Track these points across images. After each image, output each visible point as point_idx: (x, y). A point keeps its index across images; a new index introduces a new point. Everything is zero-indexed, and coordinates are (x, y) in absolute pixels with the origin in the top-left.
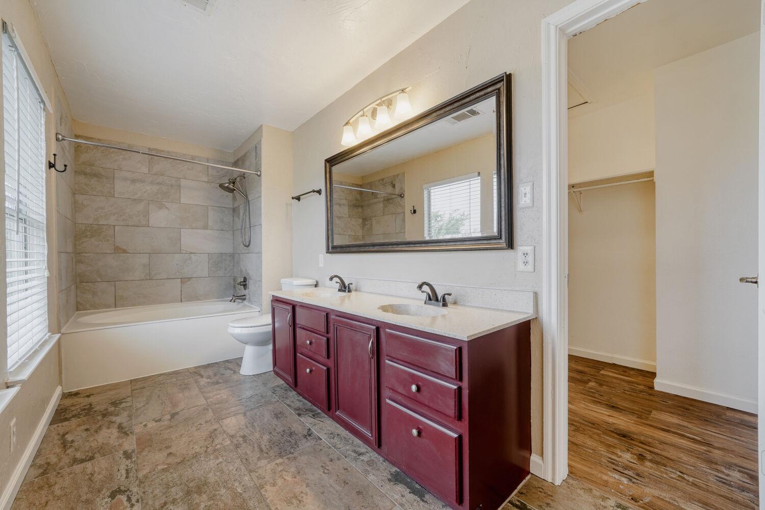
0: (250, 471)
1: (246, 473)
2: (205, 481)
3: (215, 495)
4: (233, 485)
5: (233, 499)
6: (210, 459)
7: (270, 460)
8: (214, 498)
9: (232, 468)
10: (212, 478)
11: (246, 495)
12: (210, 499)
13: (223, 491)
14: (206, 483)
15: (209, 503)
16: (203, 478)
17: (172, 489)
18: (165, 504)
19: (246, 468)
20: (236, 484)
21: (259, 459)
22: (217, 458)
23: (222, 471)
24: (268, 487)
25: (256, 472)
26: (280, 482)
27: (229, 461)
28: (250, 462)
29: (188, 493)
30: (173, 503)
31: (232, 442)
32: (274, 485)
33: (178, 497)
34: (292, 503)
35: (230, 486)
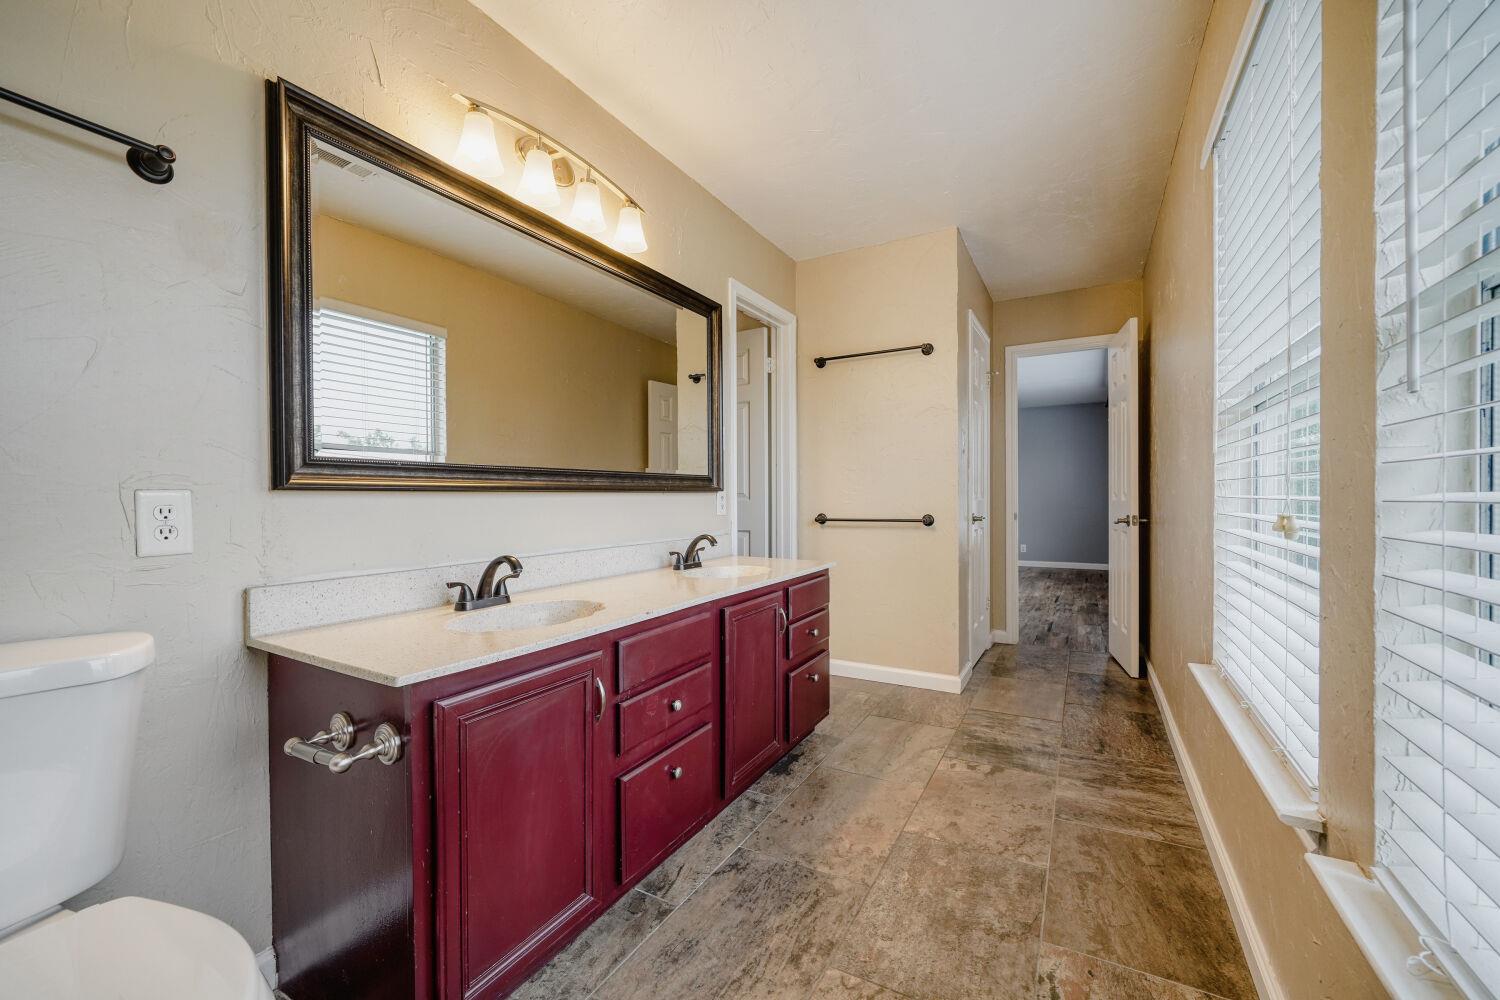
0: (868, 887)
1: (874, 889)
2: (931, 925)
3: (937, 894)
4: (905, 889)
5: (922, 872)
6: (891, 962)
7: (829, 881)
8: (939, 891)
9: (881, 913)
10: (918, 922)
11: (906, 865)
12: (945, 895)
13: (923, 891)
14: (933, 921)
15: (950, 890)
16: (931, 933)
17: (982, 954)
18: (1002, 937)
19: (866, 896)
20: (901, 886)
21: (835, 894)
22: (881, 953)
23: (898, 921)
24: (877, 853)
25: (863, 880)
26: (859, 847)
27: (871, 930)
28: (851, 899)
29: (964, 927)
30: (991, 929)
31: (824, 968)
32: (867, 850)
33: (981, 934)
34: (878, 824)
35: (910, 890)
